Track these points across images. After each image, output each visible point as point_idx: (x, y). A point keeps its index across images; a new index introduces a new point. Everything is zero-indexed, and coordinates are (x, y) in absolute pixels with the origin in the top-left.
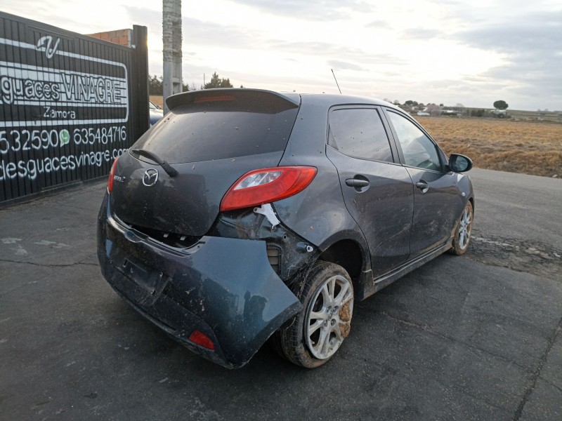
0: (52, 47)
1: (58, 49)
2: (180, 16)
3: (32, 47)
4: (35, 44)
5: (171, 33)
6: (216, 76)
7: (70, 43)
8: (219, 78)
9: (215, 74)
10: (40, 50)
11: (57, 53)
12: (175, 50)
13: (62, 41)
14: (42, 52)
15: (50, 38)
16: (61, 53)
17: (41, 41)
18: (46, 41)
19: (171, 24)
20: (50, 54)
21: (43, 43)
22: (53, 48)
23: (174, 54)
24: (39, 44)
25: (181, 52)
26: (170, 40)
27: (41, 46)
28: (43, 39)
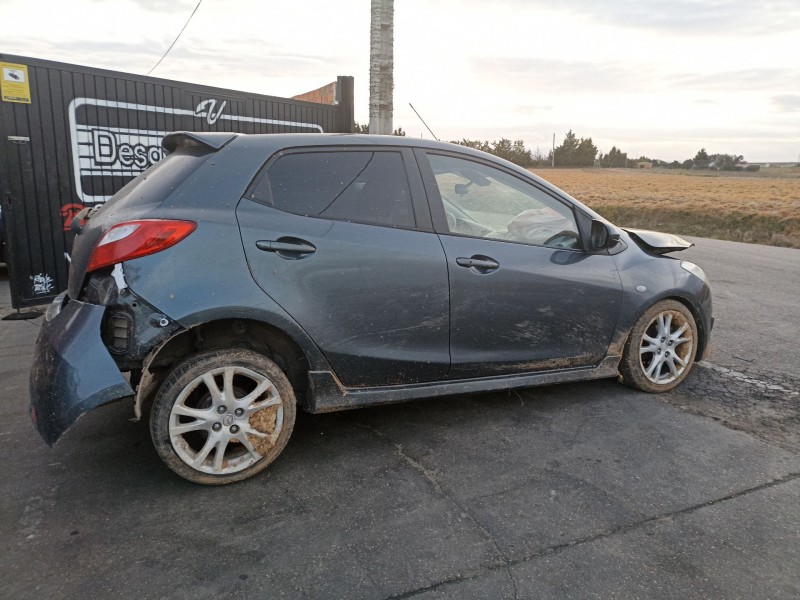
0: (216, 110)
1: (223, 112)
2: (392, 57)
3: (190, 113)
4: (194, 109)
5: (378, 80)
6: (571, 136)
7: (240, 104)
8: (576, 137)
9: (570, 133)
10: (199, 115)
11: (222, 117)
12: (382, 102)
13: (229, 103)
14: (202, 118)
15: (213, 102)
16: (227, 117)
17: (202, 106)
18: (208, 106)
19: (378, 69)
20: (212, 119)
21: (203, 108)
22: (216, 113)
23: (382, 107)
24: (198, 109)
25: (391, 103)
26: (376, 90)
27: (201, 111)
28: (205, 103)
